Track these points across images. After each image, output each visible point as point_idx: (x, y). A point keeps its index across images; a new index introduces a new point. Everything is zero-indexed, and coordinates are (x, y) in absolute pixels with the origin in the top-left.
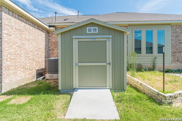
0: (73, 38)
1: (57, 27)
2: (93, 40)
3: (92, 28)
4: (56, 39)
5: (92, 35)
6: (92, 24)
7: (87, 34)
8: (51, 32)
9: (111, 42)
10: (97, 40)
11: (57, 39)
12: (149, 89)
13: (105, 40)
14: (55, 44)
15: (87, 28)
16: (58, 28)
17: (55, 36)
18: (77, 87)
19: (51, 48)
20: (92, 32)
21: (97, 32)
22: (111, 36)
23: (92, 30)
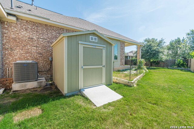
0: (79, 43)
1: (19, 17)
2: (94, 47)
3: (94, 37)
4: (18, 34)
5: (94, 43)
6: (94, 34)
7: (90, 42)
8: (7, 22)
9: (105, 50)
10: (97, 47)
11: (20, 34)
12: (123, 81)
13: (101, 48)
14: (16, 41)
15: (90, 36)
16: (22, 20)
17: (16, 29)
18: (82, 88)
19: (7, 47)
20: (94, 41)
21: (97, 41)
22: (105, 46)
23: (94, 39)
